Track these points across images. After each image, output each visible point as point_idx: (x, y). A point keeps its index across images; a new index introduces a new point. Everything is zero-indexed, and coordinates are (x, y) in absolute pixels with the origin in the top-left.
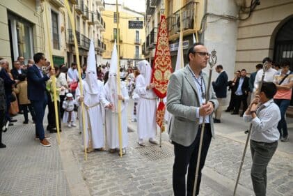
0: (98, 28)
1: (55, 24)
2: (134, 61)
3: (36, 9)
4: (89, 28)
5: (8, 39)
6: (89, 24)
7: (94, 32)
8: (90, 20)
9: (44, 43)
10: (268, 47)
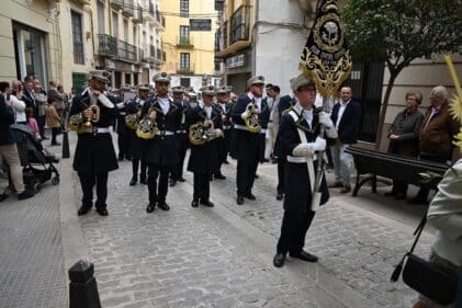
0: (151, 26)
1: (77, 28)
2: (213, 79)
3: (49, 12)
4: (135, 29)
5: (13, 55)
6: (135, 22)
7: (144, 33)
8: (136, 17)
9: (61, 57)
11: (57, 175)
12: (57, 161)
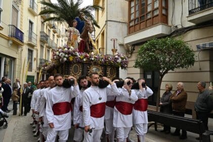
1: (30, 56)
3: (18, 50)
10: (139, 72)
11: (7, 123)
12: (7, 117)
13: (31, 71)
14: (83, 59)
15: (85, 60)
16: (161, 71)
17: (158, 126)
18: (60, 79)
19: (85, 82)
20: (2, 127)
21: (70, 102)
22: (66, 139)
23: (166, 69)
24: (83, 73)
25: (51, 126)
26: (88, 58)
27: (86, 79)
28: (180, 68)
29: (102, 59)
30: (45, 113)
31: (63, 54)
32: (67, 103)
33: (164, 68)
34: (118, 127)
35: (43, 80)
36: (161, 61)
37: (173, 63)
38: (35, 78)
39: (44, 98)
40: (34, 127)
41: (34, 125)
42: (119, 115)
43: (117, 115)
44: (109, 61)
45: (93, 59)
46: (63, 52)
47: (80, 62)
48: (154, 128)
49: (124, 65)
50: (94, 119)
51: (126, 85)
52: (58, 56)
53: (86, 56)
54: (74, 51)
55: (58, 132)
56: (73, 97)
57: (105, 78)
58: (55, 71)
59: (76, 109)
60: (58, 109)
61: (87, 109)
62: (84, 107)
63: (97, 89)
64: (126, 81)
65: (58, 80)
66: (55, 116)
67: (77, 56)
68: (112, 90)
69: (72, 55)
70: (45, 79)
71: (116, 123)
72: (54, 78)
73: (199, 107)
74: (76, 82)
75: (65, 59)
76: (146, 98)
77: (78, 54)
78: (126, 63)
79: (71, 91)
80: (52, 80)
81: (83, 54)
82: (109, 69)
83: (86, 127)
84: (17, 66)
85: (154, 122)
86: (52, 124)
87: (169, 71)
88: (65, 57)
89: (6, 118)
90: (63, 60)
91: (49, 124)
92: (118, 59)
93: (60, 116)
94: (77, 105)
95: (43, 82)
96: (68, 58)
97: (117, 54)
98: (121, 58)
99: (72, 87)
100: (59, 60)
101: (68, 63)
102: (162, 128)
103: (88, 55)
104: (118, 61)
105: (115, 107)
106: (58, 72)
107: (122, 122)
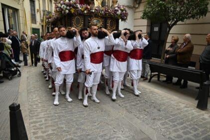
1: (33, 7)
5: (2, 20)
10: (146, 25)
11: (20, 73)
12: (20, 67)
13: (36, 23)
14: (84, 11)
15: (86, 12)
16: (169, 23)
17: (161, 77)
18: (64, 30)
19: (86, 33)
20: (16, 75)
21: (73, 51)
22: (72, 81)
23: (175, 20)
24: (84, 25)
25: (59, 69)
26: (89, 10)
27: (87, 30)
28: (191, 18)
29: (102, 11)
30: (53, 60)
31: (65, 7)
32: (71, 51)
33: (173, 19)
34: (114, 71)
35: (48, 32)
36: (171, 11)
37: (184, 13)
38: (41, 31)
39: (51, 47)
40: (45, 74)
41: (45, 72)
42: (115, 62)
43: (114, 62)
44: (109, 13)
45: (93, 11)
46: (64, 4)
47: (81, 14)
48: (157, 79)
49: (124, 17)
50: (93, 64)
51: (122, 35)
52: (61, 8)
53: (86, 9)
54: (75, 3)
55: (65, 75)
56: (76, 46)
57: (104, 30)
58: (59, 23)
59: (79, 57)
60: (64, 56)
61: (87, 57)
62: (85, 54)
63: (97, 39)
64: (123, 32)
65: (62, 31)
66: (62, 62)
67: (78, 8)
68: (109, 40)
69: (74, 7)
70: (50, 31)
71: (113, 68)
72: (59, 29)
73: (204, 58)
74: (78, 33)
75: (67, 11)
76: (142, 48)
77: (79, 6)
78: (126, 15)
79: (74, 41)
80: (57, 31)
81: (84, 6)
82: (109, 21)
83: (87, 70)
84: (21, 18)
85: (157, 73)
86: (60, 68)
87: (178, 23)
88: (66, 9)
89: (18, 68)
90: (65, 12)
91: (57, 68)
92: (118, 11)
93: (65, 62)
94: (80, 53)
95: (48, 34)
96: (69, 10)
97: (117, 5)
98: (121, 10)
99: (75, 38)
100: (61, 12)
101: (70, 15)
102: (165, 79)
103: (89, 7)
104: (118, 13)
105: (112, 55)
106: (61, 24)
107: (118, 67)
